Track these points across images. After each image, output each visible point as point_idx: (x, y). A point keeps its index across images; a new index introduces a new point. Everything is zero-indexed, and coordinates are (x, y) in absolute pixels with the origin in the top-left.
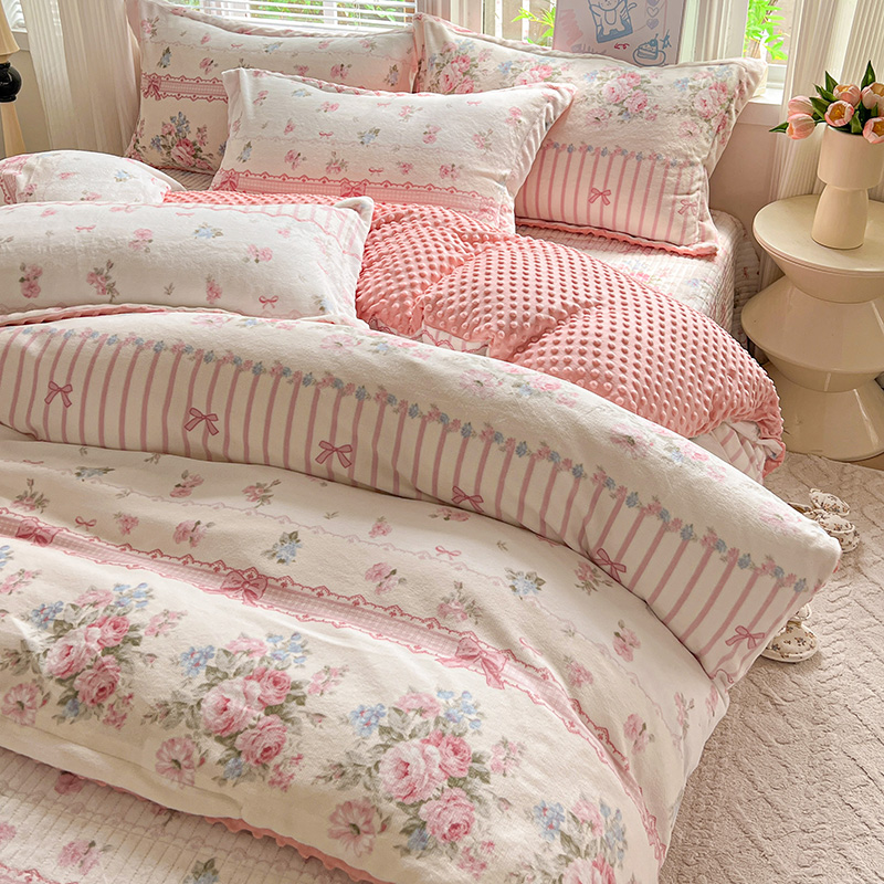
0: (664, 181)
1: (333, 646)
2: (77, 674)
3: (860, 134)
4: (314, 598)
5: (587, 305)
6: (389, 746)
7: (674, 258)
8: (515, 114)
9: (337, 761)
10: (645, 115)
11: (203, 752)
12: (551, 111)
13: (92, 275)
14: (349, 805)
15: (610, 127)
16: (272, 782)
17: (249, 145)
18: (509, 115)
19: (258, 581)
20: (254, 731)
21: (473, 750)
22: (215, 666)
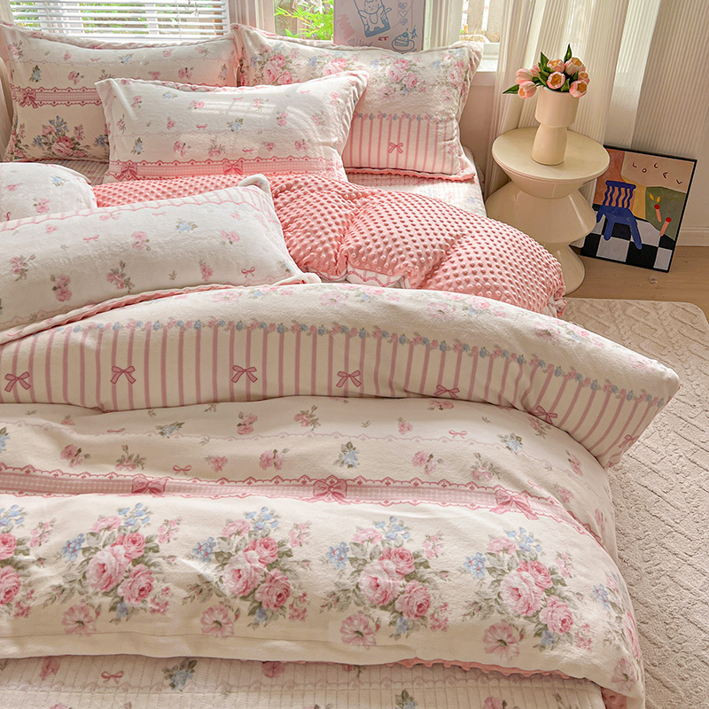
0: (437, 133)
1: (422, 519)
2: (255, 589)
3: (567, 91)
4: (384, 487)
5: (458, 237)
6: (500, 580)
7: (450, 183)
8: (335, 97)
9: (472, 601)
10: (418, 89)
11: (376, 620)
12: (356, 92)
13: (110, 275)
14: (493, 628)
15: (396, 99)
16: (433, 627)
17: (139, 140)
18: (331, 99)
19: (338, 485)
20: (406, 595)
21: (547, 567)
22: (353, 556)
